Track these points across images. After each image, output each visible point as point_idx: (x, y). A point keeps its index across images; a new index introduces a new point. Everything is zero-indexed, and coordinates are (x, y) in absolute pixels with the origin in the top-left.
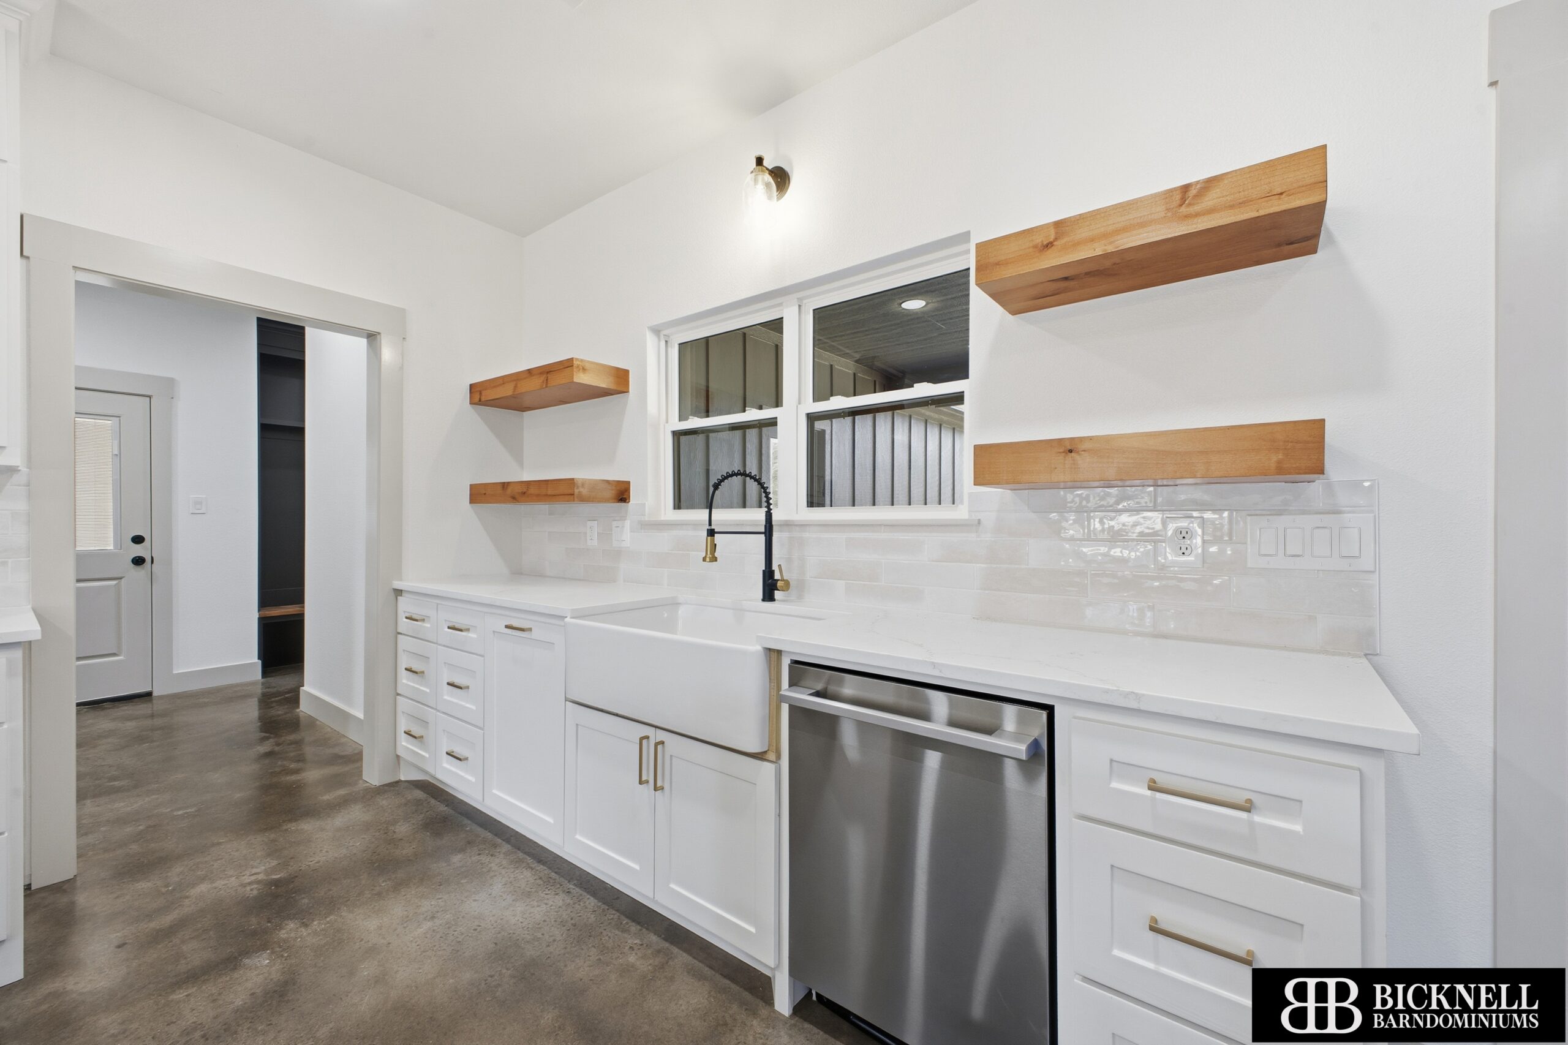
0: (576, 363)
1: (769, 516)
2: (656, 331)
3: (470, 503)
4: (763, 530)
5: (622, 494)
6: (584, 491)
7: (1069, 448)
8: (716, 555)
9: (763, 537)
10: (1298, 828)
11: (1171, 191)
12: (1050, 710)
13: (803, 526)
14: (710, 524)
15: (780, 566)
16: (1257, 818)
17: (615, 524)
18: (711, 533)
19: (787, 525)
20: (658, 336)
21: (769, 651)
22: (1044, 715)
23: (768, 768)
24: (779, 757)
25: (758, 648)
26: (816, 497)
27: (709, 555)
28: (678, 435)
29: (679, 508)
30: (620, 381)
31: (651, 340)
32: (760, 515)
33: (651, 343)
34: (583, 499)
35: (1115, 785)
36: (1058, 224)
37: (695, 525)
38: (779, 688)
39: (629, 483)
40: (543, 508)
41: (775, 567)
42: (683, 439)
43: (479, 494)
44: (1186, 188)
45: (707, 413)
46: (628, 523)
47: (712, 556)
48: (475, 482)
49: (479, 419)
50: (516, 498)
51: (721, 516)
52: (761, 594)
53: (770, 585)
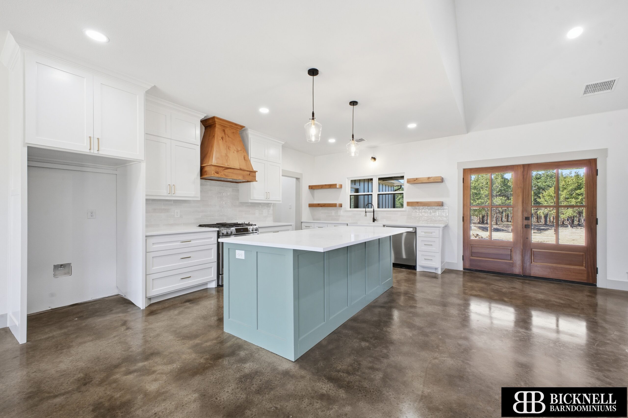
0: (337, 184)
1: (373, 209)
2: (347, 178)
3: (309, 207)
4: (372, 212)
5: (341, 206)
6: (338, 205)
7: (417, 203)
8: (367, 215)
10: (435, 234)
11: (428, 177)
12: (416, 228)
13: (378, 211)
15: (375, 217)
16: (433, 234)
17: (339, 211)
18: (366, 212)
26: (378, 207)
28: (350, 195)
29: (351, 208)
30: (341, 186)
31: (347, 179)
35: (422, 233)
36: (416, 178)
37: (363, 211)
39: (342, 204)
40: (321, 208)
42: (352, 196)
43: (311, 205)
44: (429, 177)
46: (342, 211)
47: (366, 216)
48: (309, 204)
49: (309, 191)
50: (321, 206)
51: (367, 209)
52: (372, 221)
53: (374, 220)
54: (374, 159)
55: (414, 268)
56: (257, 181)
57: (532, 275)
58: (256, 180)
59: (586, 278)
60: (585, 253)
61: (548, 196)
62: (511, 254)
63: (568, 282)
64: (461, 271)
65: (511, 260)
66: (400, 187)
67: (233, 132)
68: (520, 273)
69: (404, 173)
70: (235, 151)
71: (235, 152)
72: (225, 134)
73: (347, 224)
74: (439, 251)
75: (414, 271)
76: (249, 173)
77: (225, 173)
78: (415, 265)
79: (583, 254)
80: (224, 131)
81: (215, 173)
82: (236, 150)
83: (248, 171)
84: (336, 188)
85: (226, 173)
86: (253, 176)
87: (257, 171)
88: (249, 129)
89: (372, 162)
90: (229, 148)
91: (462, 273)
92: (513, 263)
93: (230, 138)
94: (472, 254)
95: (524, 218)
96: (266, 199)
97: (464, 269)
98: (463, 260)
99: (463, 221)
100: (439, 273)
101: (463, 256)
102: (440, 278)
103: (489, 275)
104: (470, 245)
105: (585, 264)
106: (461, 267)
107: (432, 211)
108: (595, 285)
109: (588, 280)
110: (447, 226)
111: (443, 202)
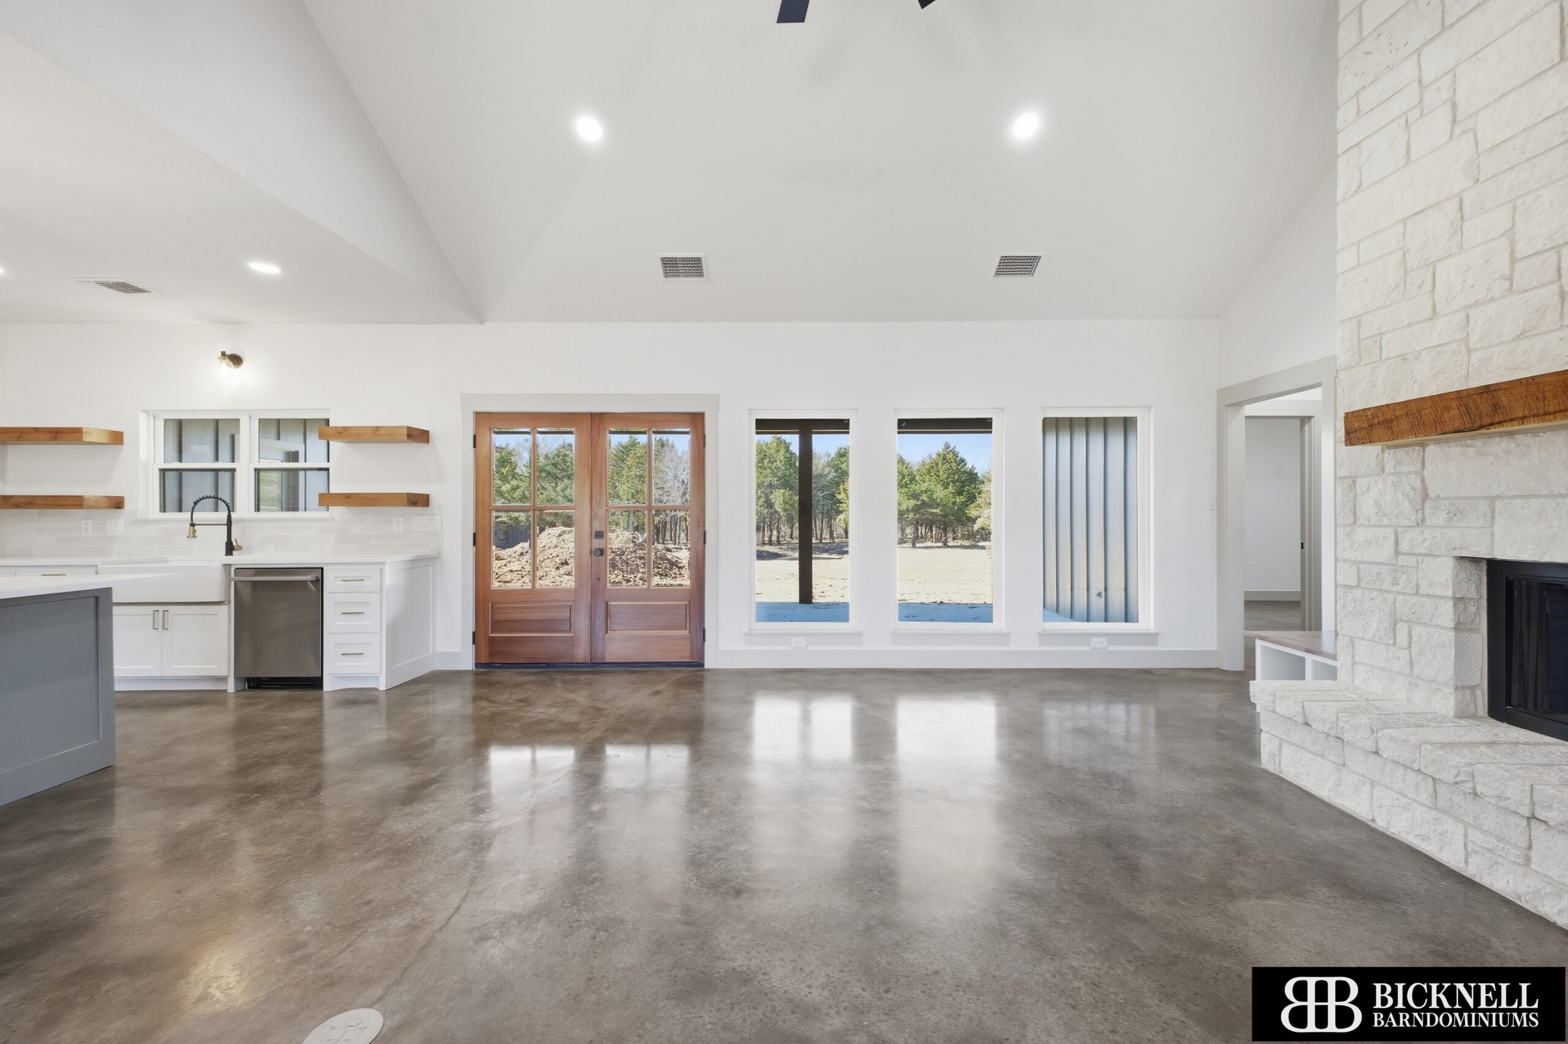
0: (84, 429)
1: (229, 517)
4: (226, 523)
5: (118, 504)
6: (90, 503)
7: (348, 496)
8: (196, 535)
9: (226, 527)
10: (370, 582)
12: (322, 569)
13: (251, 520)
14: (192, 520)
15: (236, 540)
16: (365, 582)
17: (113, 521)
18: (193, 525)
19: (241, 521)
20: (149, 415)
21: (225, 566)
22: (320, 570)
23: (223, 608)
24: (230, 603)
25: (220, 564)
27: (191, 535)
28: (163, 472)
29: (164, 511)
30: (117, 438)
31: (142, 416)
32: (223, 515)
33: (143, 419)
34: (86, 507)
35: (340, 583)
37: (180, 521)
38: (230, 575)
39: (123, 497)
41: (233, 540)
42: (169, 472)
46: (122, 521)
51: (195, 516)
52: (227, 554)
53: (230, 549)
54: (236, 360)
55: (316, 683)
57: (606, 661)
59: (688, 653)
60: (689, 602)
62: (570, 616)
63: (662, 665)
64: (466, 672)
65: (570, 630)
68: (585, 660)
69: (329, 409)
73: (96, 566)
74: (381, 628)
75: (310, 694)
78: (320, 676)
79: (686, 605)
84: (79, 441)
89: (226, 367)
91: (470, 678)
92: (573, 638)
94: (499, 625)
95: (594, 534)
97: (477, 665)
98: (474, 643)
99: (475, 544)
100: (382, 687)
101: (474, 633)
102: (383, 702)
103: (519, 673)
104: (492, 604)
105: (688, 625)
106: (467, 663)
107: (401, 519)
108: (702, 665)
109: (691, 656)
110: (433, 559)
111: (428, 495)
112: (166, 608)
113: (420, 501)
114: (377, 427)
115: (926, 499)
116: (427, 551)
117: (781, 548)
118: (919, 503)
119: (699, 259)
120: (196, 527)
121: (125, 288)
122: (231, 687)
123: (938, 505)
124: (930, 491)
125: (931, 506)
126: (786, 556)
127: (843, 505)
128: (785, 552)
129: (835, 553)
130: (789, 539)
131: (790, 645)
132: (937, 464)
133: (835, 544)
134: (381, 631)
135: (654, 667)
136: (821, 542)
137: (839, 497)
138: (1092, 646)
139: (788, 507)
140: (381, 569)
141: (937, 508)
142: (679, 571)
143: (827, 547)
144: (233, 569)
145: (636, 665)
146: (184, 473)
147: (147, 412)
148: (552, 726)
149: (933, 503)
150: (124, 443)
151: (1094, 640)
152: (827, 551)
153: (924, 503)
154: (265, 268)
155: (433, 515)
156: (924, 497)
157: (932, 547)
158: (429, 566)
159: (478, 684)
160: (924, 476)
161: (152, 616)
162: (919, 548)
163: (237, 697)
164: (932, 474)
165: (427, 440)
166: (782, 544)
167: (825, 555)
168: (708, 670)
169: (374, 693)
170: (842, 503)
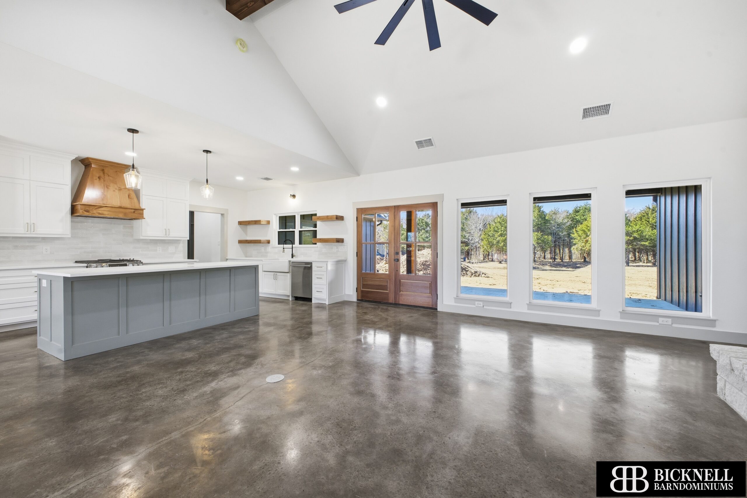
0: (261, 221)
1: (293, 246)
3: (239, 243)
5: (268, 242)
6: (262, 242)
7: (320, 239)
9: (292, 248)
12: (312, 263)
13: (298, 247)
15: (294, 254)
16: (322, 268)
17: (266, 247)
18: (284, 248)
19: (295, 247)
21: (289, 261)
23: (289, 274)
24: (290, 272)
26: (300, 243)
28: (279, 232)
29: (279, 245)
30: (268, 222)
33: (274, 216)
34: (262, 243)
35: (315, 268)
37: (281, 247)
38: (291, 264)
39: (270, 240)
40: (252, 244)
42: (280, 232)
43: (240, 242)
45: (286, 229)
46: (270, 247)
47: (284, 252)
48: (239, 240)
49: (239, 227)
50: (249, 243)
51: (285, 246)
52: (291, 257)
53: (293, 256)
54: (294, 196)
55: (310, 300)
56: (145, 218)
57: (400, 303)
58: (143, 217)
60: (431, 282)
61: (581, 231)
62: (387, 284)
63: (420, 308)
64: (354, 302)
65: (388, 290)
66: (380, 222)
67: (116, 171)
68: (393, 302)
69: (316, 211)
70: (116, 189)
71: (117, 191)
72: (104, 173)
75: (309, 303)
76: (133, 211)
77: (98, 211)
78: (311, 298)
80: (103, 170)
81: (84, 212)
82: (118, 188)
83: (132, 209)
84: (260, 224)
85: (100, 212)
86: (139, 214)
87: (145, 209)
88: (138, 168)
89: (291, 199)
90: (108, 187)
91: (355, 304)
92: (388, 293)
93: (111, 177)
94: (364, 286)
95: (395, 253)
96: (166, 236)
97: (358, 300)
98: (357, 292)
99: (357, 256)
100: (327, 304)
101: (357, 288)
102: (327, 308)
103: (370, 304)
104: (362, 278)
105: (431, 292)
106: (354, 299)
107: (336, 247)
108: (437, 309)
109: (432, 305)
110: (345, 261)
111: (343, 239)
112: (277, 273)
113: (340, 241)
114: (328, 216)
115: (637, 236)
116: (343, 258)
117: (535, 264)
118: (631, 238)
119: (430, 139)
120: (284, 249)
121: (267, 179)
122: (290, 299)
123: (648, 240)
124: (640, 231)
125: (641, 240)
126: (538, 268)
127: (576, 240)
128: (538, 266)
129: (571, 267)
130: (543, 259)
131: (475, 305)
132: (648, 214)
133: (572, 263)
134: (327, 284)
135: (418, 308)
136: (562, 261)
137: (573, 236)
138: (660, 323)
139: (540, 241)
140: (327, 264)
141: (646, 242)
142: (466, 272)
143: (566, 264)
144: (291, 262)
145: (411, 306)
146: (287, 232)
147: (275, 214)
148: (368, 321)
149: (642, 238)
150: (270, 223)
151: (661, 319)
152: (565, 266)
153: (635, 238)
154: (295, 169)
155: (345, 246)
156: (635, 235)
157: (643, 266)
158: (343, 263)
159: (358, 306)
160: (637, 222)
161: (273, 276)
162: (631, 266)
163: (292, 302)
164: (643, 220)
165: (343, 220)
166: (537, 262)
167: (564, 269)
168: (439, 311)
169: (325, 305)
170: (575, 239)
